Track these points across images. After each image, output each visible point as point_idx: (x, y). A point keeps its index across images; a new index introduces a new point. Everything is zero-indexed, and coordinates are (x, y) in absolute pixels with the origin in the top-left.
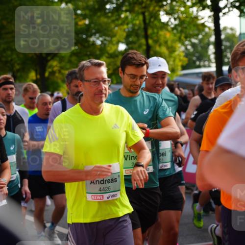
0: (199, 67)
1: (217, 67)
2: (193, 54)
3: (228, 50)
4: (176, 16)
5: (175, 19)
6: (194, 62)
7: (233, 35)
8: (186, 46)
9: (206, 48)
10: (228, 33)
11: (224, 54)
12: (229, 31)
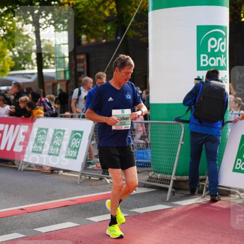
0: (24, 69)
1: (38, 69)
2: (19, 59)
3: (47, 57)
4: (5, 28)
5: (4, 30)
6: (20, 65)
7: (50, 46)
8: (13, 52)
9: (29, 54)
10: (46, 44)
11: (44, 59)
12: (47, 43)
